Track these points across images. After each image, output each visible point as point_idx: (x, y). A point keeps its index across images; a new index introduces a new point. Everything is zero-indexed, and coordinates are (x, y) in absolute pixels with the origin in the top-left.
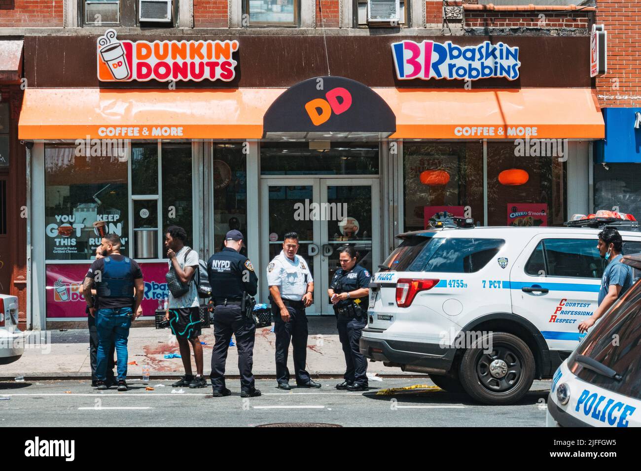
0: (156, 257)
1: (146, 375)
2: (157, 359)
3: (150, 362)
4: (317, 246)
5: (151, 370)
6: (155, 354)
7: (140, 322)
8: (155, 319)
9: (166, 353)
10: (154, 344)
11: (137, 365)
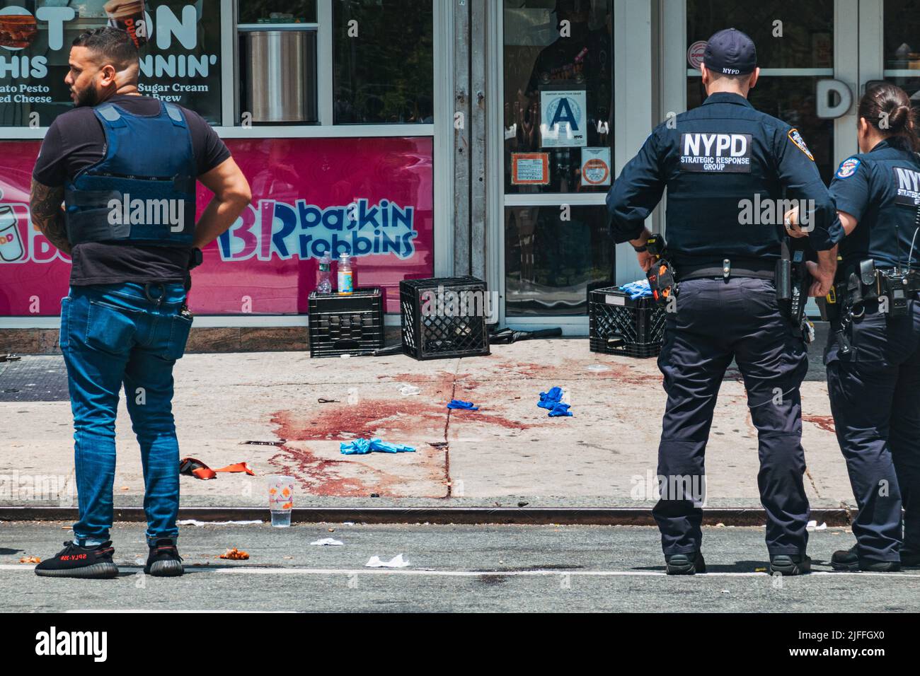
0: (312, 120)
1: (280, 507)
2: (316, 455)
3: (294, 466)
4: (847, 86)
5: (298, 491)
6: (310, 438)
7: (256, 334)
8: (306, 324)
9: (345, 435)
10: (305, 409)
11: (249, 473)
